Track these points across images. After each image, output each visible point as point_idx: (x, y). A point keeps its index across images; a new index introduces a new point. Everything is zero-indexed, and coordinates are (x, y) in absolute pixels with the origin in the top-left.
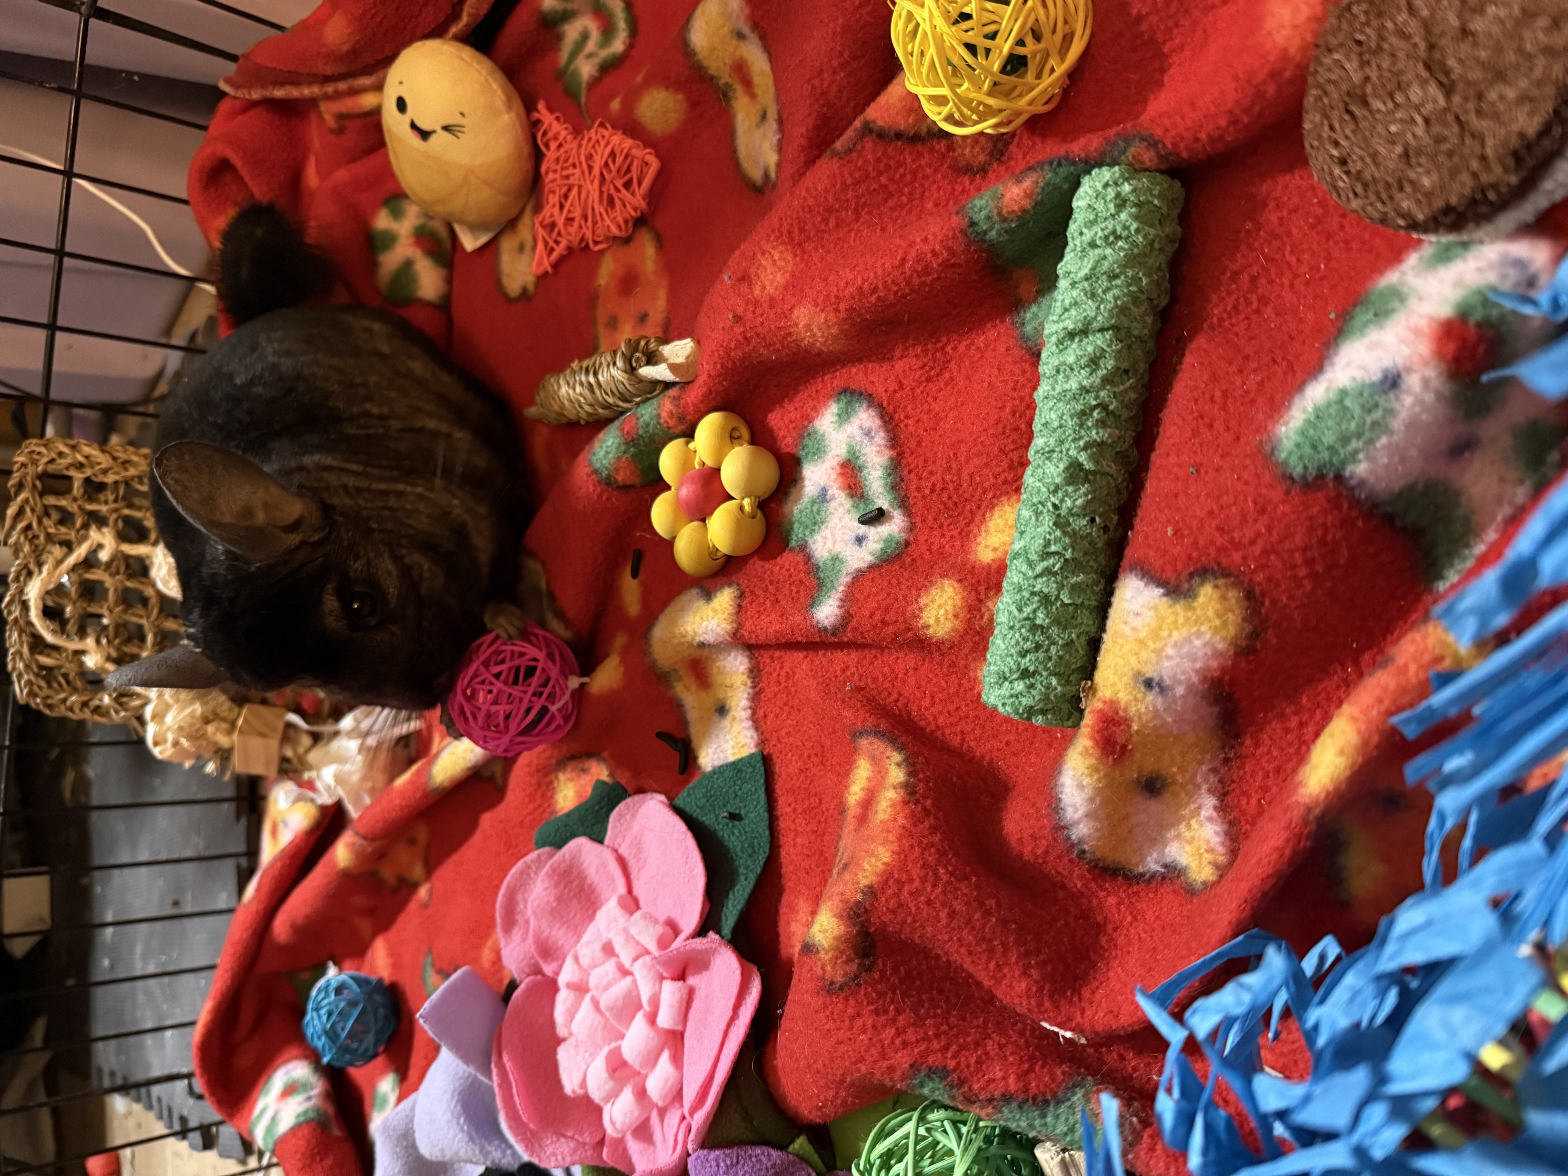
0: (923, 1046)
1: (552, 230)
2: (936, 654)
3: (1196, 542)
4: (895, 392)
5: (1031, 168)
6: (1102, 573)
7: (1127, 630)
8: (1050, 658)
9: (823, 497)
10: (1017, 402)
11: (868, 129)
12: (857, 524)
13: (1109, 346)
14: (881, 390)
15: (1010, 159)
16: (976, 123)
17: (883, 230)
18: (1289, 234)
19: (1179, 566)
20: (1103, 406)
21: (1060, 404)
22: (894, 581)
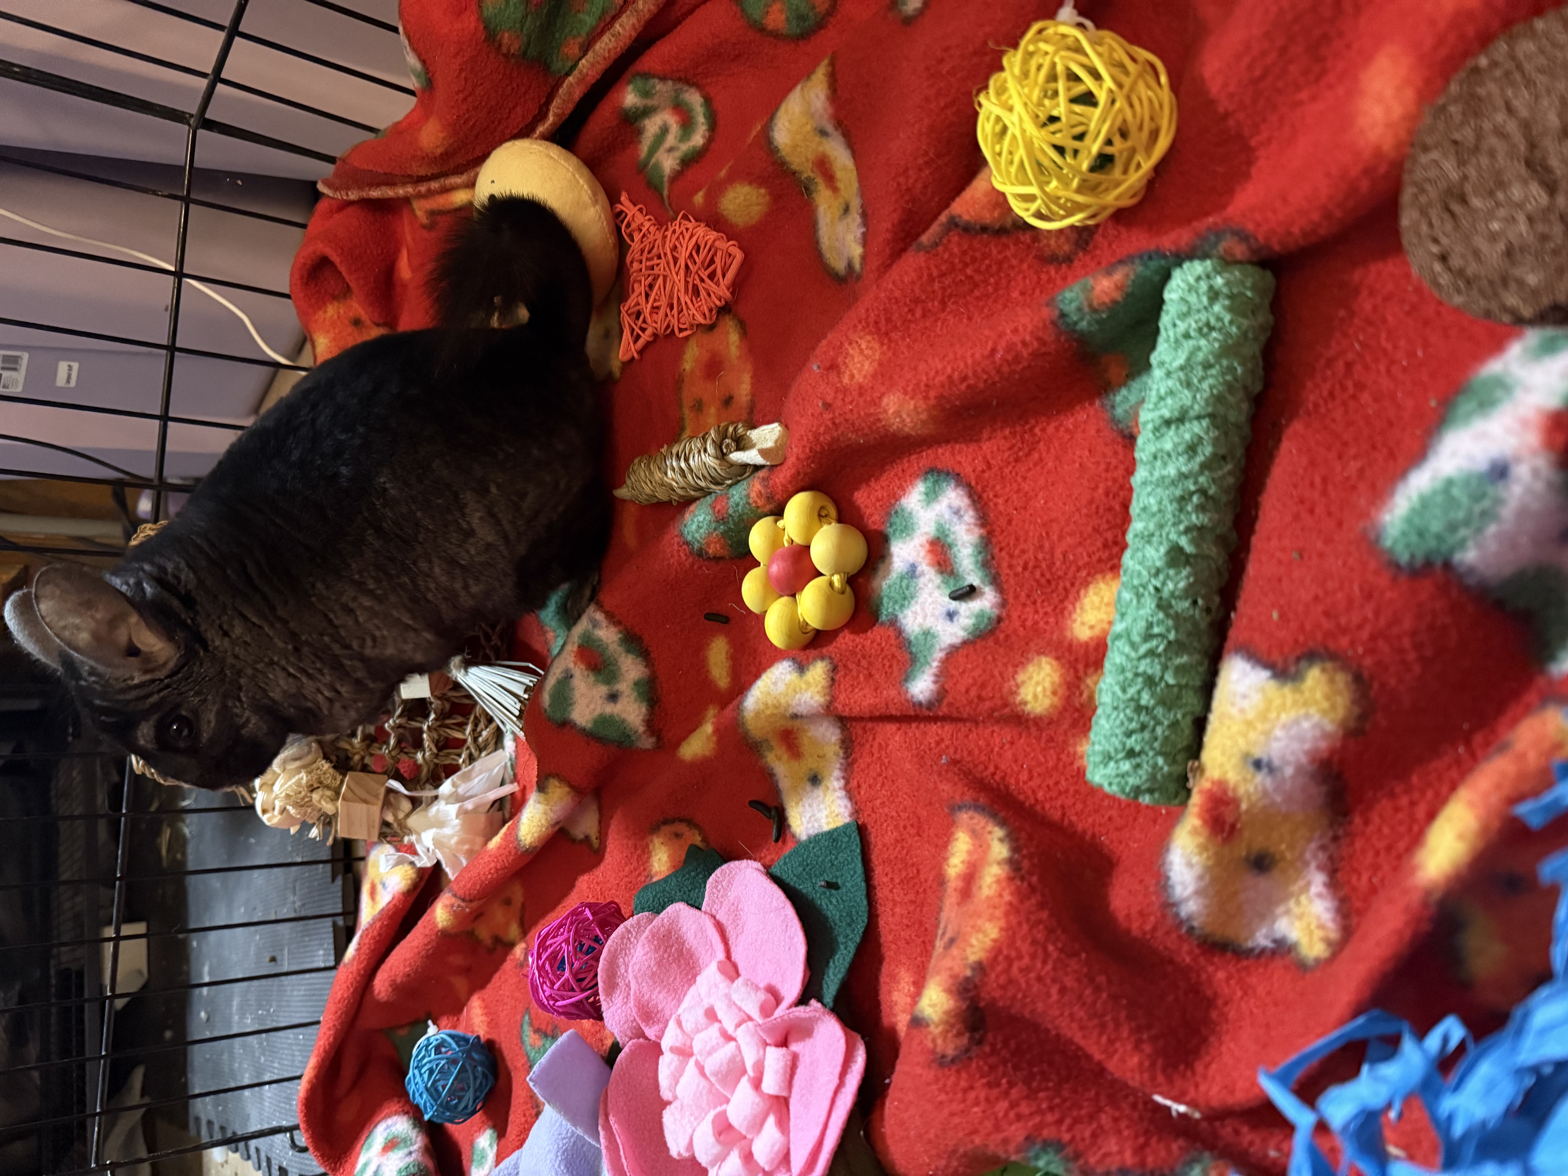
0: (1037, 1119)
1: (638, 318)
2: (1033, 730)
3: (1302, 627)
4: (983, 471)
5: (1121, 262)
6: (1205, 653)
7: (1234, 711)
8: (1156, 739)
9: (912, 572)
10: (1110, 483)
11: (953, 223)
12: (947, 599)
13: (1207, 433)
14: (969, 469)
15: (1096, 247)
16: (1063, 218)
17: (970, 319)
18: (1384, 320)
19: (1286, 649)
20: (1202, 492)
21: (1159, 490)
22: (990, 658)
